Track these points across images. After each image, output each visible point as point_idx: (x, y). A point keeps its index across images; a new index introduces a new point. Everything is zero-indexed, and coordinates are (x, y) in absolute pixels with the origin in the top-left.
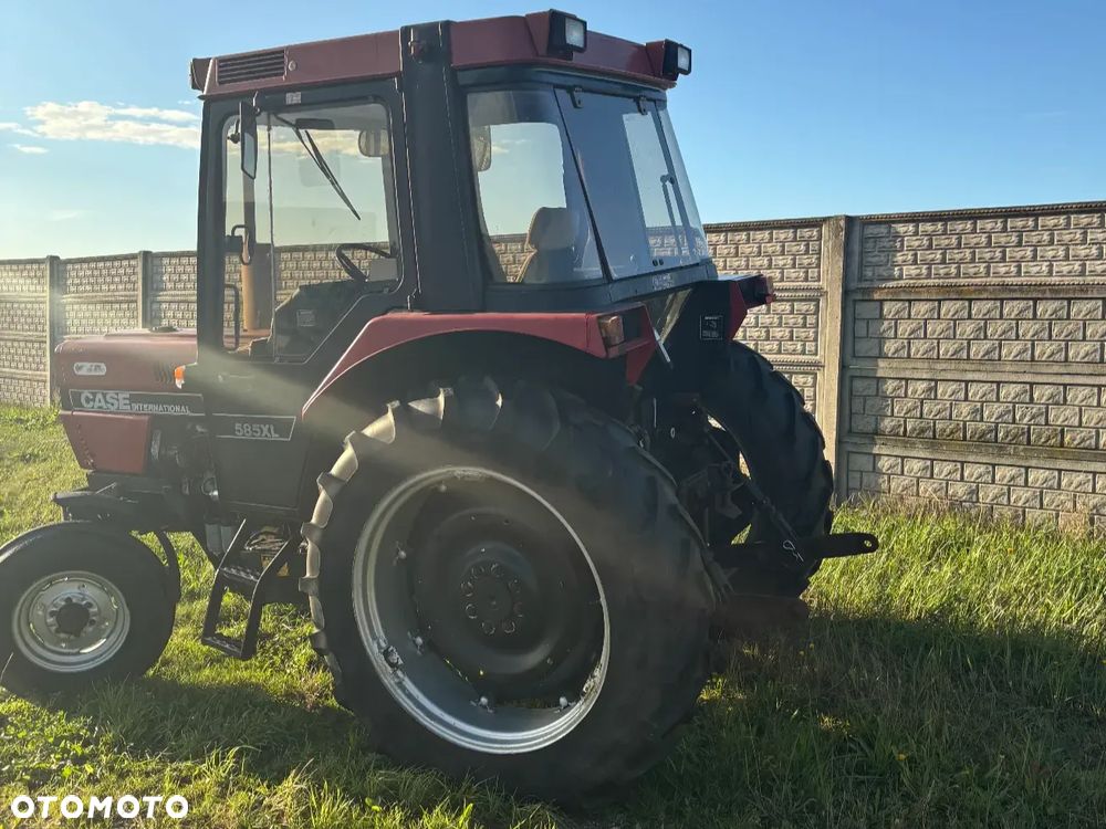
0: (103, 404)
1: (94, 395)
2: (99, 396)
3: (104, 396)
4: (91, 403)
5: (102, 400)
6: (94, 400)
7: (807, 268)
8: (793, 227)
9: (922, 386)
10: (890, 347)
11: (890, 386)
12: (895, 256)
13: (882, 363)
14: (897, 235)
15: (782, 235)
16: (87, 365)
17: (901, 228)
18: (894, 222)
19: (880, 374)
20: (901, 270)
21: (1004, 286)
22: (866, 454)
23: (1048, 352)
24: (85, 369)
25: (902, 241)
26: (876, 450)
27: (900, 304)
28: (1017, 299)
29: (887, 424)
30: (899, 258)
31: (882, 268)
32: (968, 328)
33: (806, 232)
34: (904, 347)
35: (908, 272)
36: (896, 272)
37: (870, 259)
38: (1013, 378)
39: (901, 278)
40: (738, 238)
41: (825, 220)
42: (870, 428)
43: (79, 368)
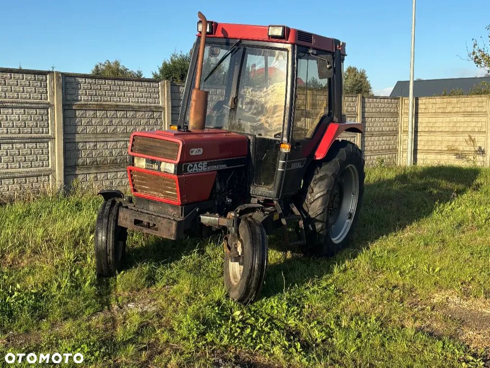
0: (197, 169)
1: (193, 165)
2: (196, 165)
3: (198, 164)
4: (191, 170)
5: (197, 167)
6: (193, 168)
7: (42, 93)
8: (34, 74)
9: (92, 144)
10: (80, 129)
11: (80, 145)
12: (78, 91)
13: (77, 136)
14: (79, 83)
15: (29, 77)
16: (195, 150)
17: (80, 80)
18: (77, 77)
19: (77, 140)
20: (81, 97)
21: (117, 106)
22: (73, 175)
23: (131, 130)
24: (194, 152)
25: (81, 85)
26: (77, 173)
27: (82, 111)
28: (121, 110)
29: (80, 161)
30: (80, 92)
31: (74, 96)
32: (107, 121)
33: (40, 77)
34: (85, 129)
35: (83, 98)
36: (79, 98)
37: (69, 92)
38: (122, 139)
39: (81, 100)
40: (5, 76)
41: (49, 72)
42: (73, 164)
43: (192, 152)
